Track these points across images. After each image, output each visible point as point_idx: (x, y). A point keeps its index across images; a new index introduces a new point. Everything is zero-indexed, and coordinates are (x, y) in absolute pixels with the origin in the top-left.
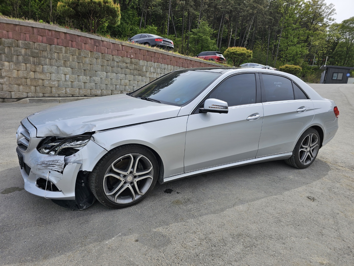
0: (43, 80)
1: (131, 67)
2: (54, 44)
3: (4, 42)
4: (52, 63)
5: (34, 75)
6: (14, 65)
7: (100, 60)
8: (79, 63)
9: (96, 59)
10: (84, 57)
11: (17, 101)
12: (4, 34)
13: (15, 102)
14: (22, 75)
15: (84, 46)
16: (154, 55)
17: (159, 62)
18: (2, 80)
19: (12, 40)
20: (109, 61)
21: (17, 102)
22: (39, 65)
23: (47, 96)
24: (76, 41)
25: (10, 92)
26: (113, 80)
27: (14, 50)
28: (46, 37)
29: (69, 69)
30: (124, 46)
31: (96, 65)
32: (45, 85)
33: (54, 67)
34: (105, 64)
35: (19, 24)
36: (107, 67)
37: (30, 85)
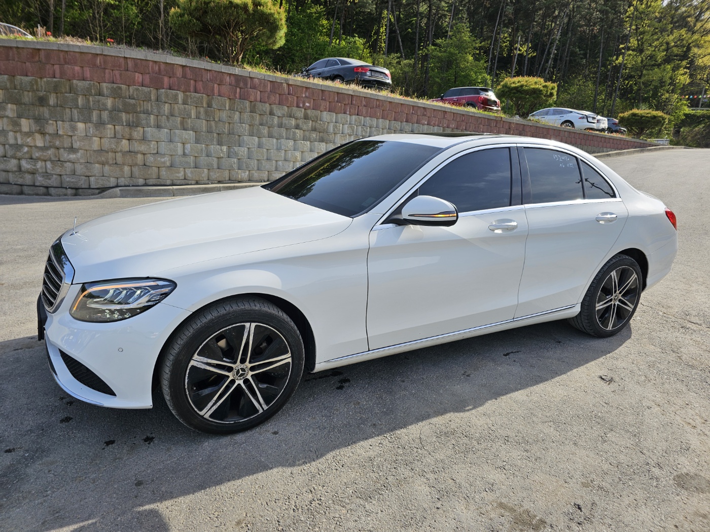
0: (144, 154)
1: (305, 125)
2: (163, 88)
3: (77, 87)
4: (159, 123)
5: (128, 147)
6: (93, 129)
7: (247, 115)
8: (208, 121)
9: (239, 113)
10: (218, 109)
11: (99, 193)
12: (76, 72)
13: (96, 195)
14: (108, 146)
15: (218, 89)
16: (350, 100)
17: (359, 114)
18: (74, 156)
19: (90, 83)
20: (263, 116)
21: (100, 195)
22: (137, 126)
23: (151, 183)
24: (202, 81)
25: (87, 178)
26: (271, 153)
27: (93, 101)
28: (150, 76)
29: (191, 132)
30: (291, 85)
31: (239, 124)
32: (147, 164)
33: (163, 129)
34: (257, 122)
35: (101, 53)
36: (260, 126)
37: (121, 163)
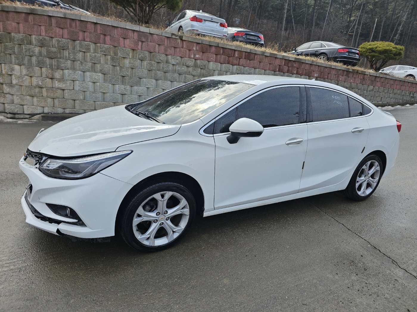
0: (63, 90)
1: (194, 72)
2: (79, 40)
3: (14, 38)
4: (75, 67)
5: (51, 84)
6: (26, 70)
7: (147, 63)
8: (114, 66)
9: (141, 61)
10: (123, 57)
12: (13, 27)
13: (27, 119)
14: (36, 83)
15: (123, 42)
16: (233, 54)
17: (240, 64)
18: (13, 90)
19: (23, 36)
20: (160, 64)
22: (58, 68)
23: (68, 112)
24: (110, 35)
25: (22, 106)
27: (25, 49)
28: (68, 30)
29: (100, 74)
30: (185, 40)
31: (140, 69)
32: (65, 97)
33: (77, 72)
34: (155, 68)
35: (32, 12)
36: (158, 71)
37: (46, 97)
